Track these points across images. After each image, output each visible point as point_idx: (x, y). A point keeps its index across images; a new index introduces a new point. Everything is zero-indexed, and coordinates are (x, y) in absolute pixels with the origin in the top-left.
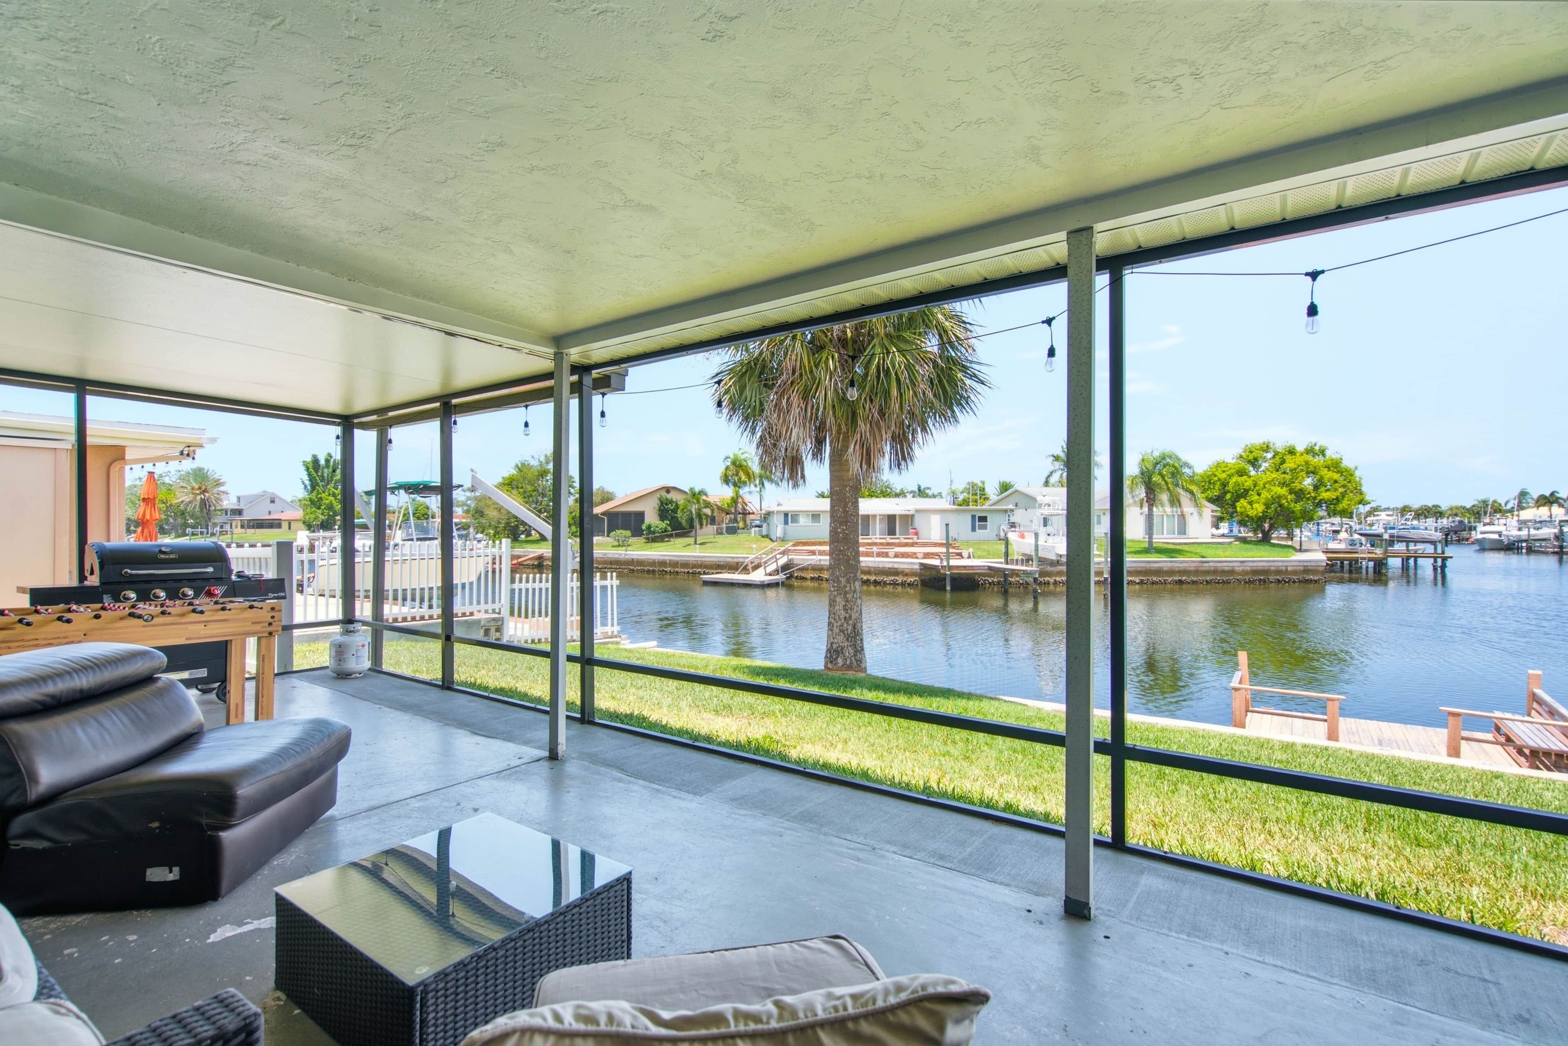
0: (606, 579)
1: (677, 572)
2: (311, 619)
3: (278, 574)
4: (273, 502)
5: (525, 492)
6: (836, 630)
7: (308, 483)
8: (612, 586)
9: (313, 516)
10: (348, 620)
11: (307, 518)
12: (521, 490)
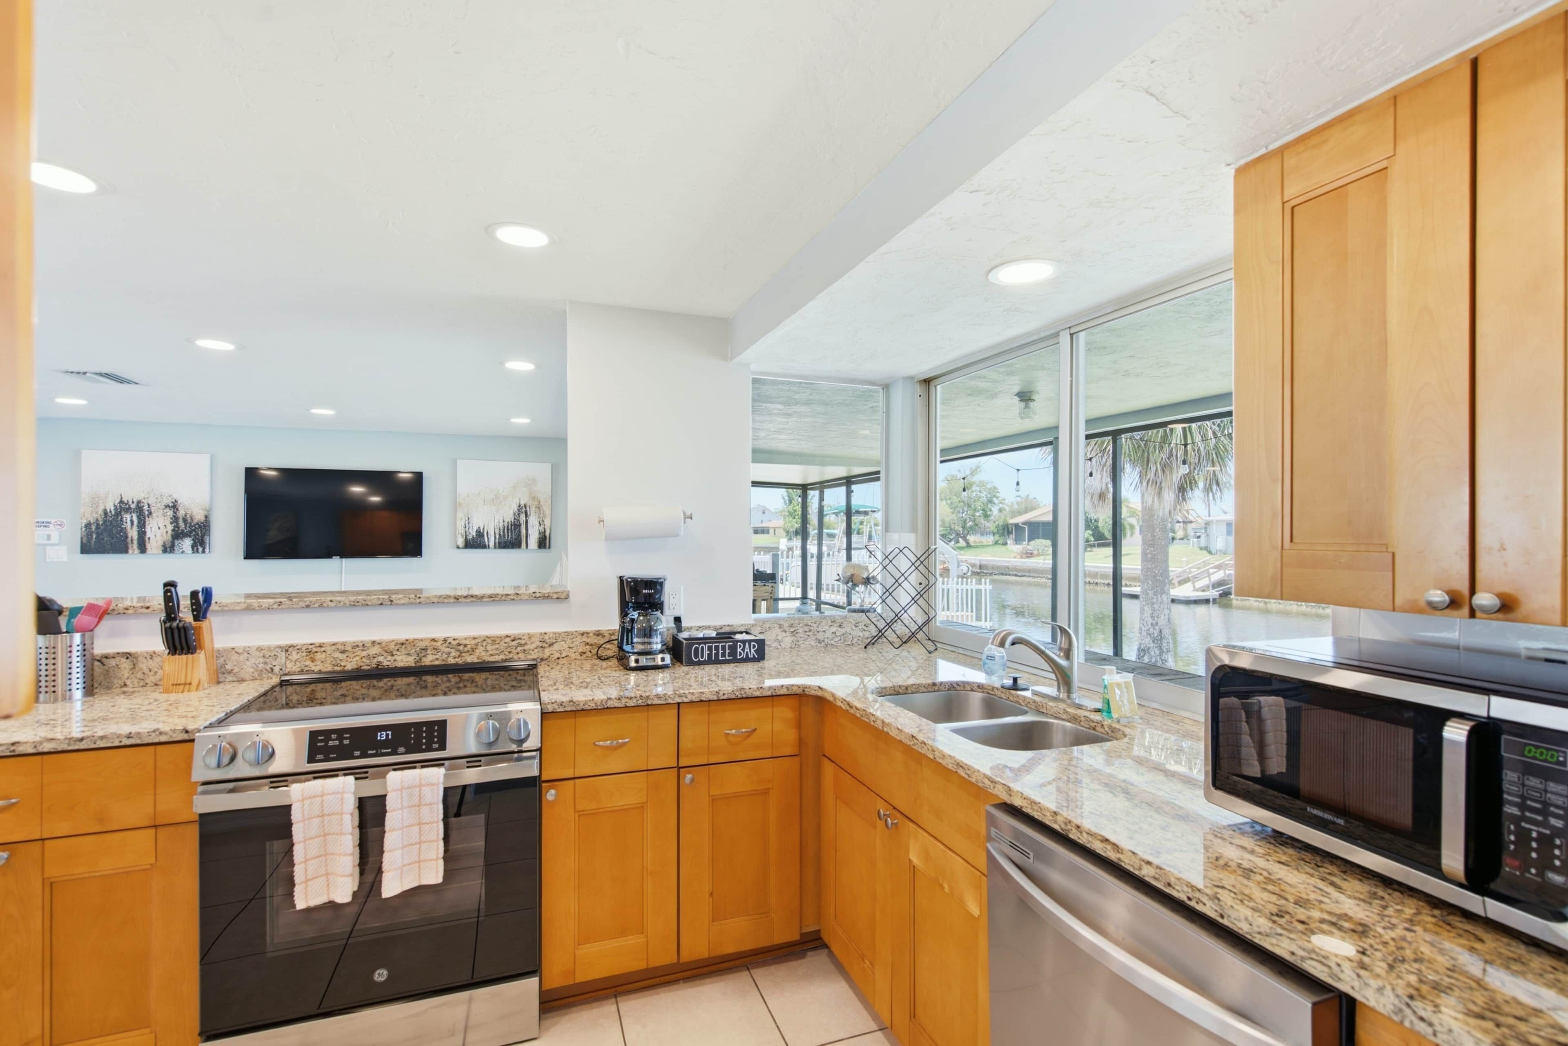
0: (981, 584)
1: (1097, 583)
2: (787, 596)
3: (773, 570)
4: (764, 513)
5: (951, 503)
6: (1144, 633)
7: (786, 498)
8: (986, 590)
9: (790, 524)
10: (804, 597)
11: (786, 526)
12: (949, 502)
